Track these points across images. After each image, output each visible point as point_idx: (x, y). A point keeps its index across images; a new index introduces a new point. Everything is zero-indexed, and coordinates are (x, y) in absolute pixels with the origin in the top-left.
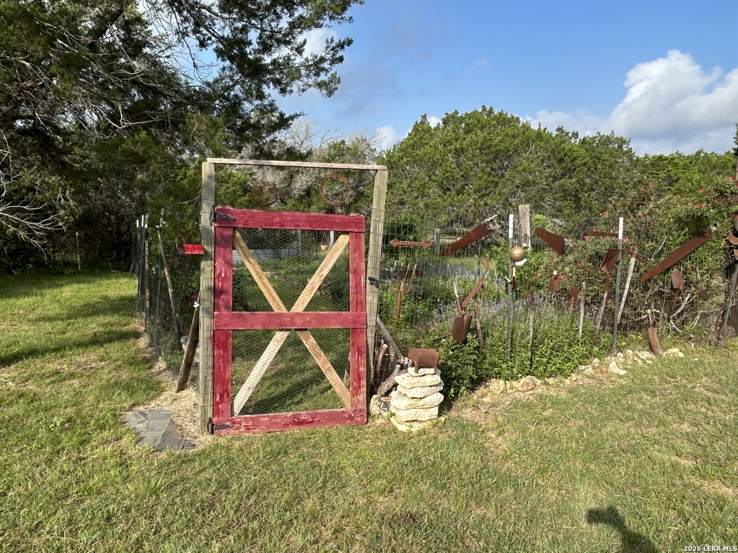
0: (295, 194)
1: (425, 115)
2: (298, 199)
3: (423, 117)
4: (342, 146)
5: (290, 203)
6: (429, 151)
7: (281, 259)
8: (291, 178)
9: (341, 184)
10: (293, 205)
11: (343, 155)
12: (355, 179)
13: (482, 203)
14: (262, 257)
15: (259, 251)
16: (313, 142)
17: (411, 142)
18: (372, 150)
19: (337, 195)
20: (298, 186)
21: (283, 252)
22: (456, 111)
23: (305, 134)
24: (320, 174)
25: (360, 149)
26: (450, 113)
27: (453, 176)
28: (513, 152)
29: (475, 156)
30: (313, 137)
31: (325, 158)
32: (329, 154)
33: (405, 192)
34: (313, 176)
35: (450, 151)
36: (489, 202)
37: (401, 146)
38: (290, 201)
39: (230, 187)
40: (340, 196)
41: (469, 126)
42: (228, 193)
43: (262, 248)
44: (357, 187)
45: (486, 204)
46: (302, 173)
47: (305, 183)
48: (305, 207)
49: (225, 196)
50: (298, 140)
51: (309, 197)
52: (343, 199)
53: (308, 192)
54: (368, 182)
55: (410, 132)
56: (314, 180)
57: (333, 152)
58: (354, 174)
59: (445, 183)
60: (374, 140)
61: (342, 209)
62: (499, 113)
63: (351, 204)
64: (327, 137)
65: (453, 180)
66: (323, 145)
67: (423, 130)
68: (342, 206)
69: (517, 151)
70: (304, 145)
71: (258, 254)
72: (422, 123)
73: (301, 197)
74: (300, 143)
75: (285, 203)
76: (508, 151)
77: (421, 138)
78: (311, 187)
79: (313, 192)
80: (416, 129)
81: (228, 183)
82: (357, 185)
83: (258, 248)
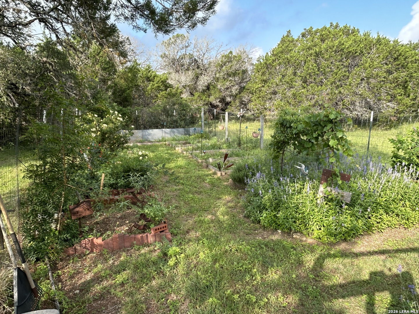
0: (200, 89)
1: (290, 31)
2: (201, 92)
3: (288, 32)
4: (230, 55)
5: (197, 94)
6: (294, 55)
7: (190, 135)
8: (197, 78)
9: (230, 81)
10: (199, 96)
11: (231, 61)
12: (239, 78)
13: (337, 92)
14: (176, 134)
15: (175, 130)
16: (211, 54)
17: (280, 49)
18: (249, 58)
19: (227, 89)
20: (201, 83)
21: (191, 130)
22: (311, 27)
23: (206, 49)
24: (216, 75)
25: (243, 58)
26: (307, 28)
27: (315, 73)
28: (359, 53)
29: (331, 56)
30: (211, 50)
31: (219, 64)
32: (222, 61)
33: (277, 85)
34: (211, 76)
35: (311, 55)
36: (342, 91)
37: (273, 52)
38: (196, 93)
39: (154, 85)
40: (230, 89)
41: (323, 36)
42: (153, 88)
43: (177, 127)
44: (240, 83)
45: (340, 92)
46: (204, 75)
47: (206, 81)
48: (206, 97)
49: (152, 90)
50: (202, 53)
51: (209, 91)
52: (231, 92)
53: (208, 88)
54: (248, 80)
55: (279, 43)
56: (212, 79)
57: (224, 60)
58: (239, 74)
59: (308, 78)
60: (251, 51)
61: (230, 98)
62: (344, 27)
63: (237, 94)
64: (221, 50)
65: (315, 75)
66: (218, 56)
67: (289, 41)
68: (230, 96)
69: (362, 52)
70: (206, 56)
71: (174, 132)
72: (288, 36)
73: (204, 91)
74: (203, 55)
75: (193, 95)
76: (356, 53)
77: (287, 46)
78: (210, 84)
79: (211, 87)
80: (283, 41)
81: (153, 82)
82: (240, 82)
83: (174, 128)
